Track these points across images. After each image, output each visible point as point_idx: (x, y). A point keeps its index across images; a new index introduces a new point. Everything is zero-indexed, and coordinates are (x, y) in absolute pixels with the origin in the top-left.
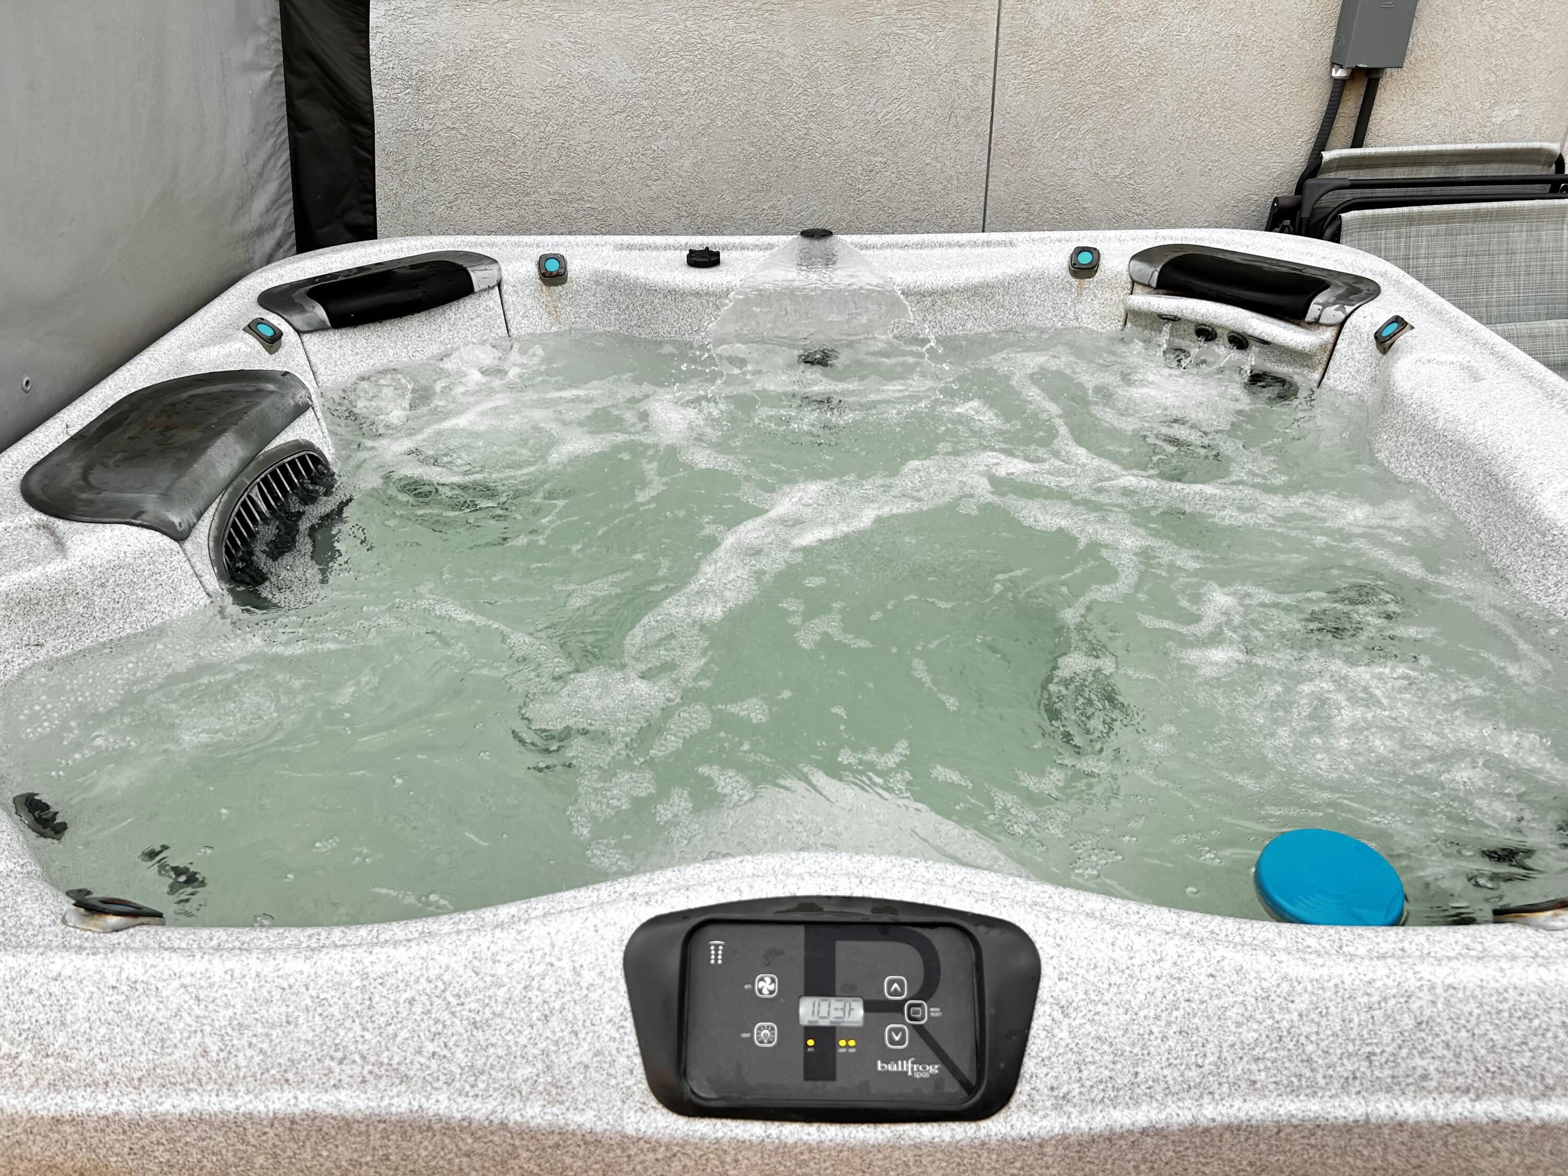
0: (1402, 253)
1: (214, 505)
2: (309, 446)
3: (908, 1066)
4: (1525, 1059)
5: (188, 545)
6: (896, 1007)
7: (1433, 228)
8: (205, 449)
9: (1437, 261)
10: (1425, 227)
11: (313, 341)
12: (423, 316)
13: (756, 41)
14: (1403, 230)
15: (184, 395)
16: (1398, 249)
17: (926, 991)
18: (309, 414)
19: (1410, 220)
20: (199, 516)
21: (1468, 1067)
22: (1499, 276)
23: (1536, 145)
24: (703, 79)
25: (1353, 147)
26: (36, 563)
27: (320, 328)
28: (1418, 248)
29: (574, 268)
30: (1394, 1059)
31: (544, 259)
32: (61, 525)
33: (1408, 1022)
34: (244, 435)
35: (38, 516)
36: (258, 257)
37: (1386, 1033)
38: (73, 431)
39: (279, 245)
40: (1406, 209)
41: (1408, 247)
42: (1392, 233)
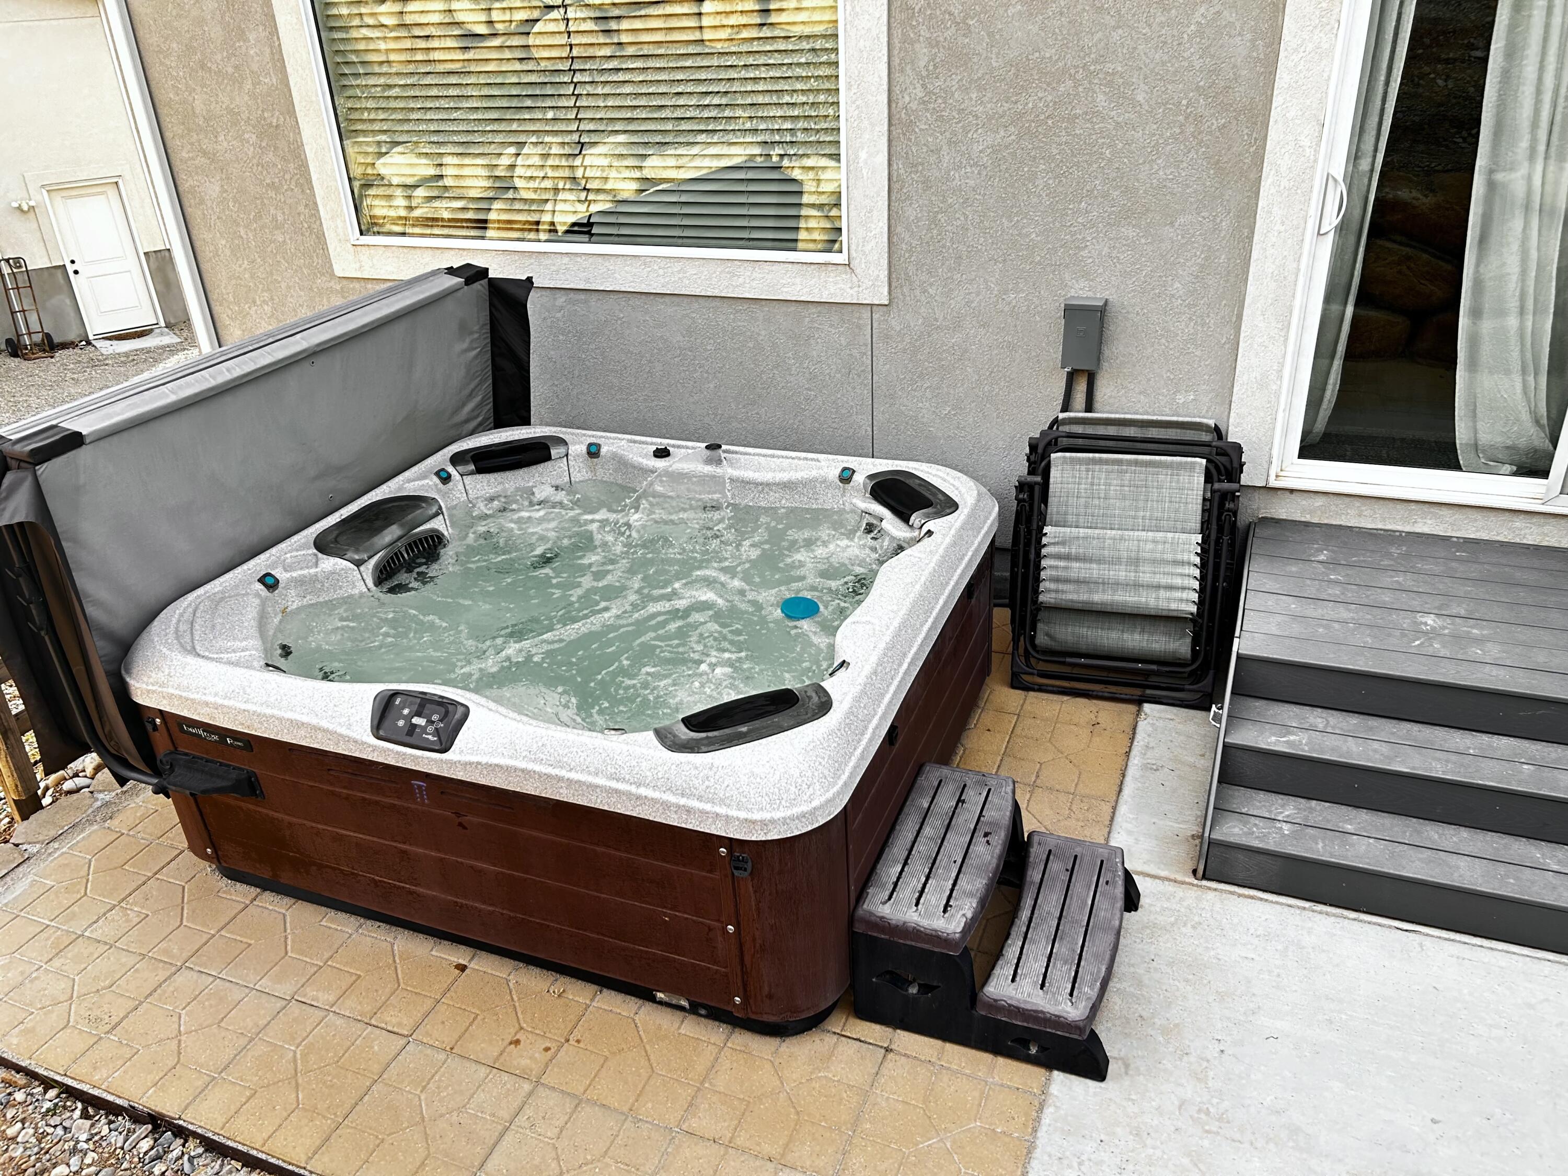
0: (1090, 480)
1: (379, 555)
2: (437, 531)
3: (430, 737)
4: (565, 760)
5: (362, 568)
6: (433, 722)
7: (1110, 467)
8: (382, 531)
9: (1112, 488)
10: (1105, 467)
11: (468, 479)
12: (526, 469)
13: (745, 326)
14: (1090, 467)
15: (390, 505)
16: (1087, 478)
17: (441, 720)
18: (441, 517)
19: (1094, 462)
20: (370, 558)
21: (552, 759)
22: (1152, 501)
23: (1198, 420)
24: (719, 344)
25: (1086, 411)
26: (308, 568)
27: (472, 473)
28: (1100, 479)
29: (604, 450)
30: (535, 754)
31: (590, 445)
32: (320, 555)
33: (540, 744)
34: (402, 526)
35: (315, 551)
36: (464, 433)
37: (535, 746)
38: (343, 517)
39: (480, 424)
40: (1091, 455)
41: (1093, 478)
42: (1083, 468)
